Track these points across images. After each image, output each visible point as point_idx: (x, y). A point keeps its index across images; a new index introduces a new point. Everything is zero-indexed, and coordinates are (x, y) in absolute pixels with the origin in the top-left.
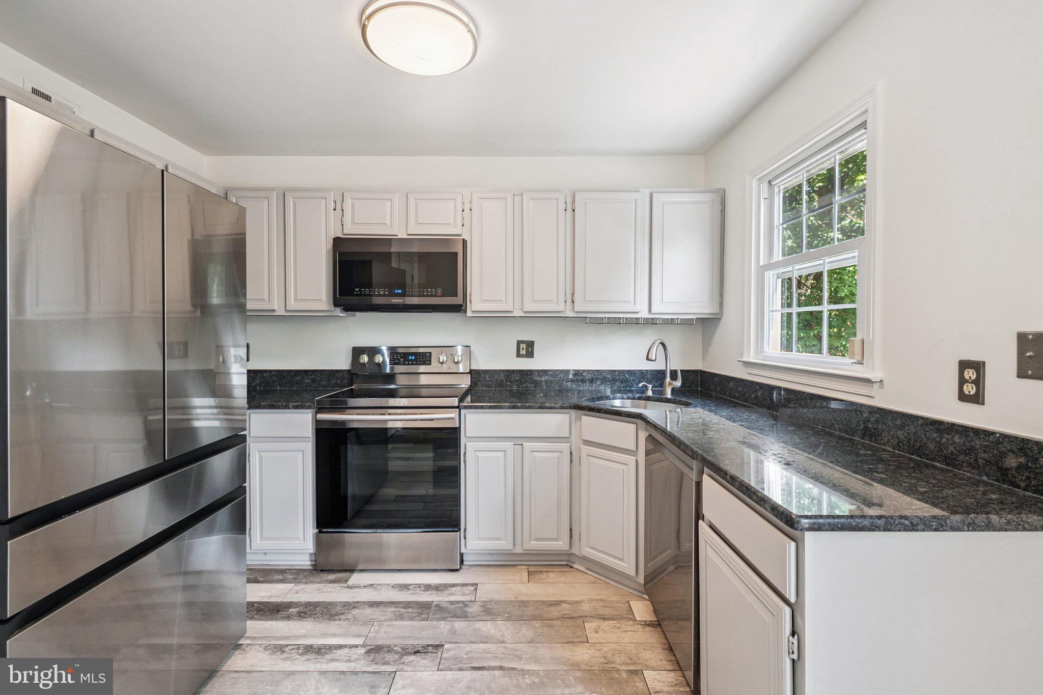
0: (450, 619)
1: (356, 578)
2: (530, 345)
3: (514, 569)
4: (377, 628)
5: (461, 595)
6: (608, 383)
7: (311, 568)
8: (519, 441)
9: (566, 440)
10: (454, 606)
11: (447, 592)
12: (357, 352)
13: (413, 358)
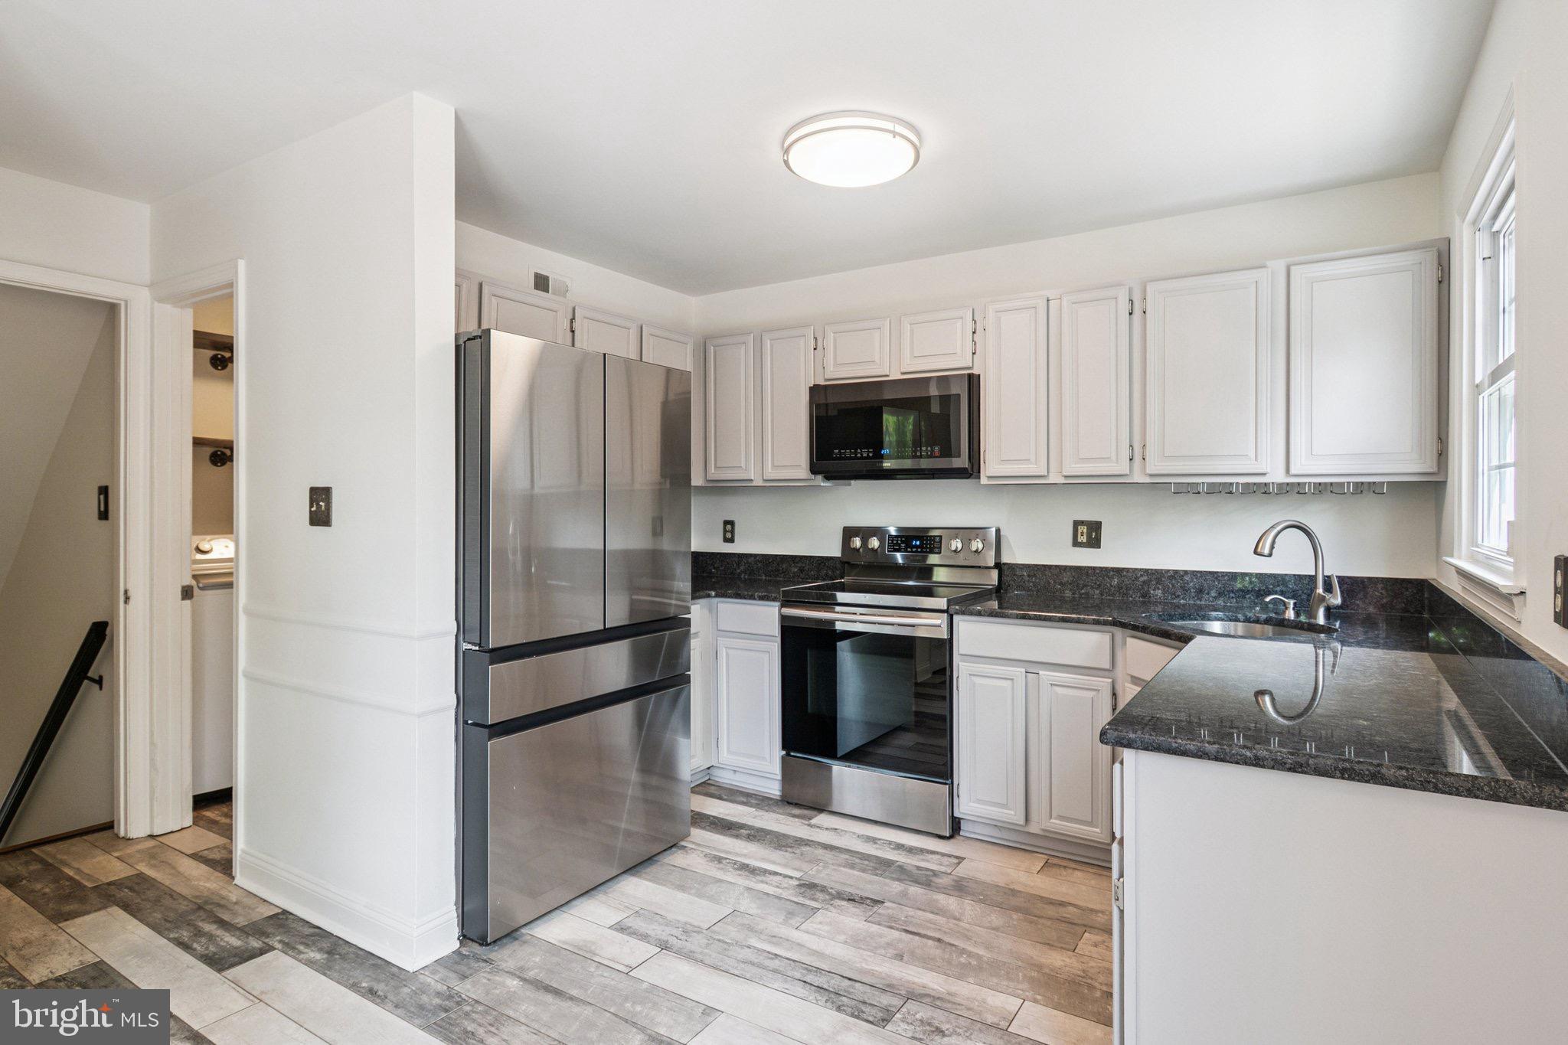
0: (907, 882)
1: (822, 819)
2: (1095, 527)
3: (1027, 855)
4: (820, 868)
5: (937, 864)
6: (1232, 595)
7: (778, 798)
8: (1032, 666)
9: (1106, 673)
10: (920, 872)
11: (921, 857)
12: (849, 533)
13: (918, 543)
